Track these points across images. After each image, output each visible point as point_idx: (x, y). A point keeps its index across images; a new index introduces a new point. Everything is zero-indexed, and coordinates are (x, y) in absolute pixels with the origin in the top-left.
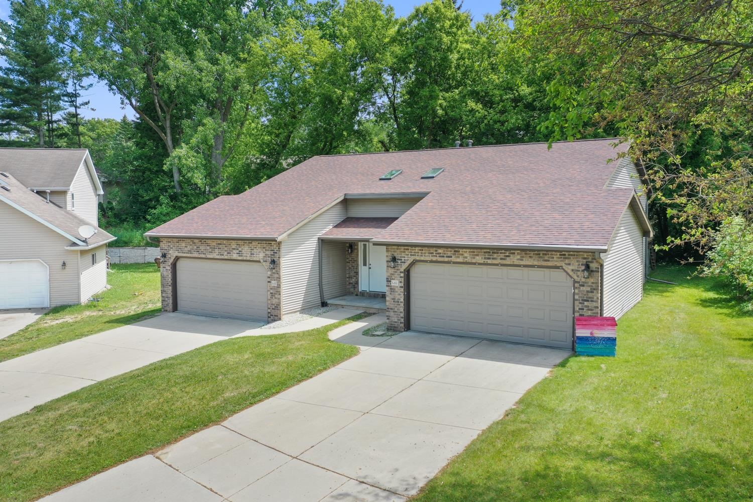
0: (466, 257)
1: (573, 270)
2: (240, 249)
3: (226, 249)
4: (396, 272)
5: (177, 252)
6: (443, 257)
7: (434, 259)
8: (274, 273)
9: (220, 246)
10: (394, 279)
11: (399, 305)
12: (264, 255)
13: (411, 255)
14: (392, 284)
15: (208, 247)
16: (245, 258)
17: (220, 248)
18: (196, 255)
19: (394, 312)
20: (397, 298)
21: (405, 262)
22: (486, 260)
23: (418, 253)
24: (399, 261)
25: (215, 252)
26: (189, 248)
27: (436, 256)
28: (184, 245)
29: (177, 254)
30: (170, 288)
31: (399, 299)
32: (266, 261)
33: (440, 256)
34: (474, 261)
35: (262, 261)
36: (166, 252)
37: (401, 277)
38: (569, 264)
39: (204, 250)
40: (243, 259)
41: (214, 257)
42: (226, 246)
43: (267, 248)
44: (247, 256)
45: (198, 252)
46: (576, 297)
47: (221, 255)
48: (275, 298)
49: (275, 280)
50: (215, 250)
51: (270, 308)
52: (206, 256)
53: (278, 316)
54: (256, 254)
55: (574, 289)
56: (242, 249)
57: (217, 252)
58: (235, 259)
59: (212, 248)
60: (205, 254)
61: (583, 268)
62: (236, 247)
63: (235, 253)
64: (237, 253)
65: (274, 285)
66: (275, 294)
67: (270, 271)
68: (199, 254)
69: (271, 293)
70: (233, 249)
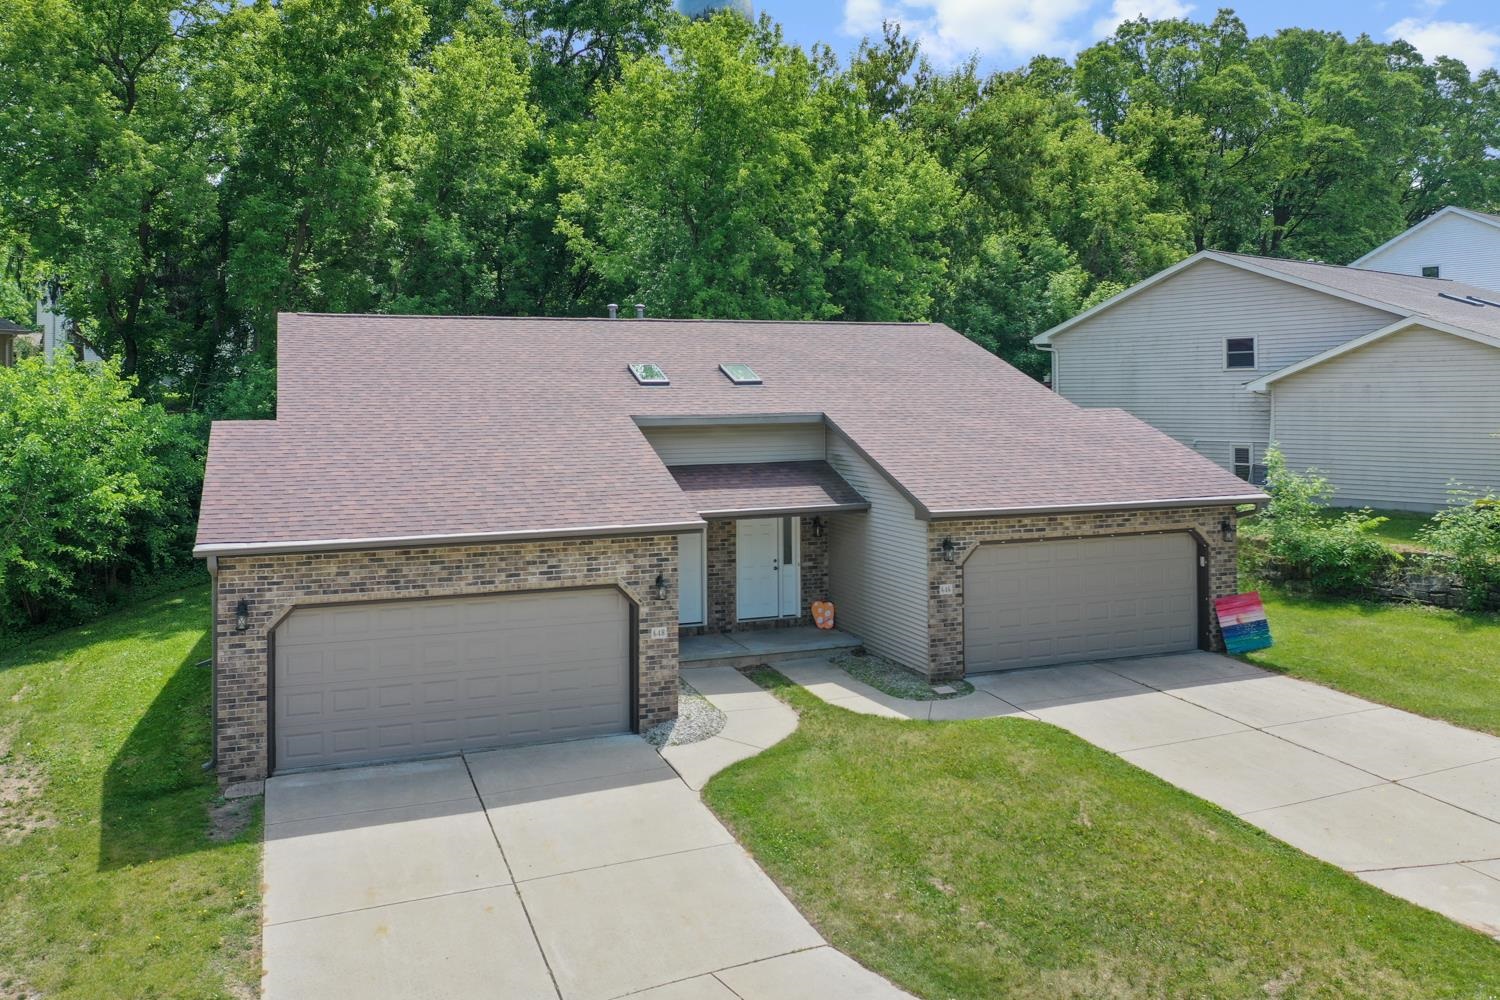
1: (1208, 532)
2: (553, 562)
3: (503, 565)
4: (948, 568)
5: (300, 593)
6: (1031, 531)
7: (1016, 536)
8: (659, 608)
9: (481, 560)
10: (945, 583)
11: (954, 629)
12: (628, 568)
13: (976, 533)
14: (940, 593)
15: (436, 568)
16: (568, 583)
17: (483, 566)
18: (385, 593)
19: (946, 645)
20: (950, 618)
21: (965, 548)
22: (1096, 530)
23: (990, 528)
24: (955, 547)
25: (461, 579)
26: (355, 575)
28: (331, 570)
29: (300, 597)
31: (955, 619)
32: (636, 583)
33: (1026, 531)
34: (1079, 533)
35: (622, 584)
36: (247, 597)
37: (957, 577)
38: (1203, 524)
39: (419, 575)
40: (559, 585)
41: (459, 592)
42: (502, 559)
43: (639, 552)
44: (575, 577)
45: (393, 583)
46: (1213, 571)
47: (483, 583)
48: (661, 667)
49: (661, 625)
50: (460, 573)
51: (645, 695)
52: (427, 592)
53: (668, 709)
54: (605, 569)
55: (1206, 559)
56: (560, 561)
57: (471, 576)
58: (533, 587)
59: (449, 568)
60: (424, 587)
61: (1219, 527)
62: (540, 557)
63: (534, 574)
64: (541, 573)
65: (658, 637)
66: (661, 657)
67: (648, 604)
68: (397, 588)
69: (648, 658)
70: (529, 563)
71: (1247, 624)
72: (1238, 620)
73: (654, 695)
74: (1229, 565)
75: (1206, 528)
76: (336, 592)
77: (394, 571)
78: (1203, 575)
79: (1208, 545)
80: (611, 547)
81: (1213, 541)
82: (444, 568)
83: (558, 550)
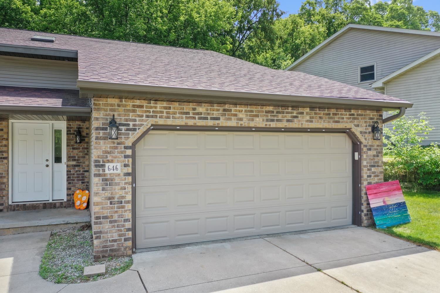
0: (241, 119)
4: (116, 148)
6: (206, 119)
7: (191, 122)
10: (112, 161)
11: (123, 207)
13: (147, 116)
14: (107, 171)
19: (111, 222)
20: (117, 196)
21: (135, 130)
22: (268, 123)
23: (162, 112)
24: (123, 128)
27: (194, 118)
31: (123, 197)
33: (200, 118)
34: (252, 124)
37: (126, 157)
46: (364, 163)
55: (360, 154)
61: (370, 129)
71: (391, 205)
72: (384, 202)
74: (376, 159)
75: (359, 129)
78: (356, 166)
79: (361, 143)
81: (365, 140)
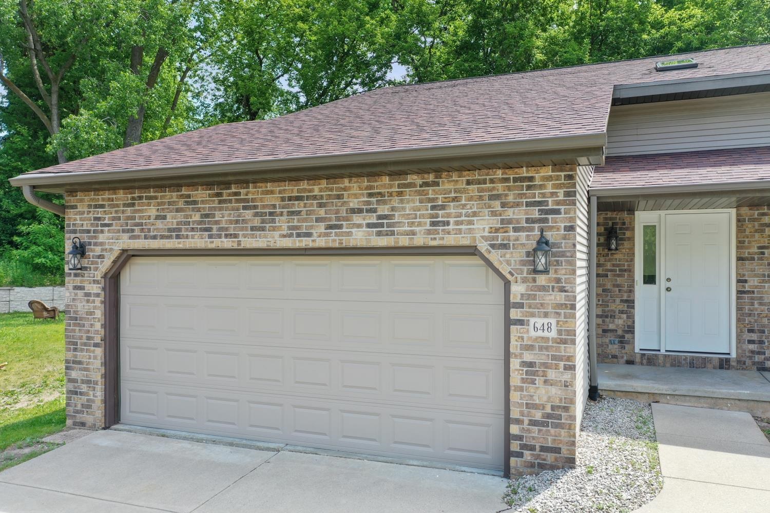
2: (384, 210)
3: (322, 212)
5: (126, 235)
8: (543, 288)
9: (298, 206)
12: (495, 222)
15: (248, 214)
16: (404, 241)
17: (298, 213)
18: (198, 241)
25: (274, 229)
26: (172, 219)
28: (152, 211)
29: (126, 242)
30: (99, 352)
32: (505, 246)
35: (483, 247)
36: (85, 238)
39: (231, 222)
40: (392, 244)
41: (272, 246)
42: (321, 205)
43: (511, 198)
44: (414, 233)
45: (206, 230)
47: (299, 235)
48: (546, 382)
49: (546, 315)
50: (273, 221)
51: (518, 422)
52: (239, 243)
53: (557, 450)
54: (457, 223)
56: (393, 209)
57: (285, 226)
58: (359, 245)
59: (262, 214)
60: (236, 236)
62: (368, 203)
63: (359, 226)
64: (369, 225)
65: (540, 333)
66: (546, 365)
67: (524, 281)
68: (210, 237)
69: (524, 364)
70: (353, 211)
73: (533, 423)
76: (155, 237)
77: (207, 216)
80: (464, 191)
82: (256, 215)
83: (391, 194)
